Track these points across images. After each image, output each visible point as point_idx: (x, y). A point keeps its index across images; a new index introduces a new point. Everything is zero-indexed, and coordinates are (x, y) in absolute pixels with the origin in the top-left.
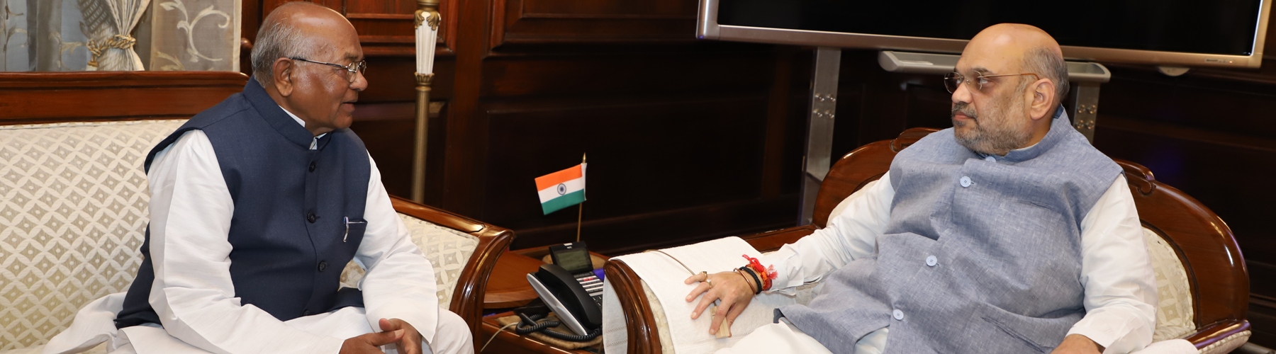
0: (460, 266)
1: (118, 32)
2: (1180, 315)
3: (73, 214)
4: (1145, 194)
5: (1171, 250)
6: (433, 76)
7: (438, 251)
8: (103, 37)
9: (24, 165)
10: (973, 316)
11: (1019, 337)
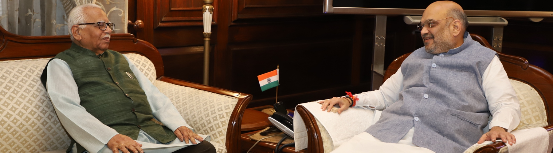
0: (231, 110)
2: (542, 120)
5: (537, 92)
6: (211, 33)
7: (221, 105)
10: (447, 114)
11: (467, 121)
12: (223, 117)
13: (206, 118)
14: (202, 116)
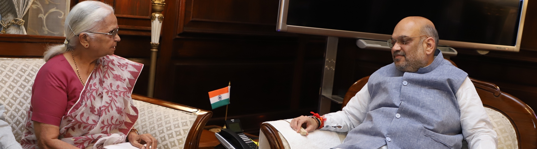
0: (189, 127)
1: (17, 17)
3: (7, 100)
6: (159, 44)
7: (178, 121)
8: (9, 19)
10: (420, 135)
11: (441, 143)
12: (180, 134)
13: (160, 134)
14: (155, 132)
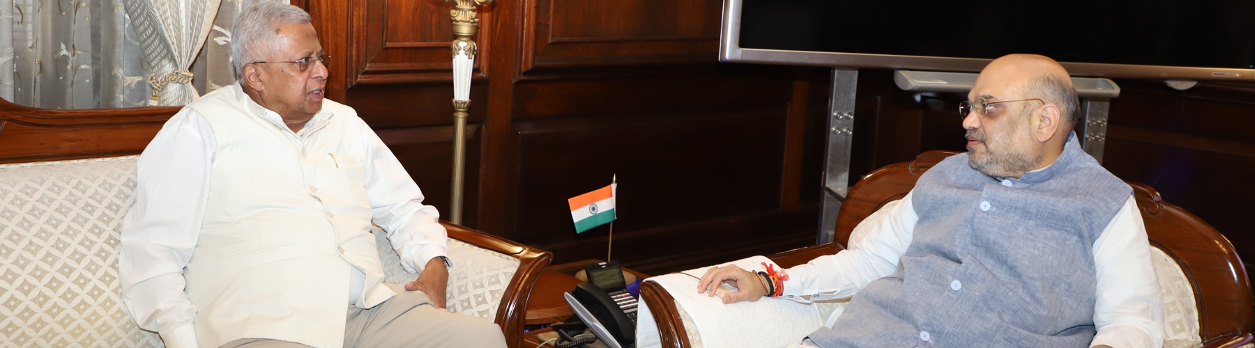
0: (503, 286)
1: (177, 68)
2: (1187, 328)
4: (1153, 214)
5: (1177, 267)
9: (98, 197)
12: (485, 301)
